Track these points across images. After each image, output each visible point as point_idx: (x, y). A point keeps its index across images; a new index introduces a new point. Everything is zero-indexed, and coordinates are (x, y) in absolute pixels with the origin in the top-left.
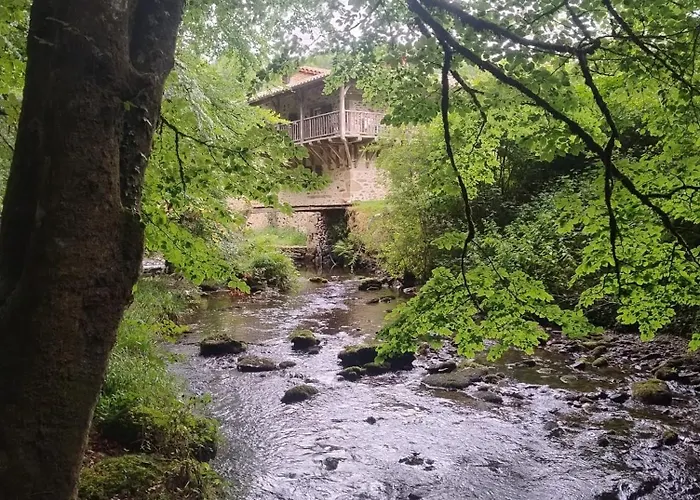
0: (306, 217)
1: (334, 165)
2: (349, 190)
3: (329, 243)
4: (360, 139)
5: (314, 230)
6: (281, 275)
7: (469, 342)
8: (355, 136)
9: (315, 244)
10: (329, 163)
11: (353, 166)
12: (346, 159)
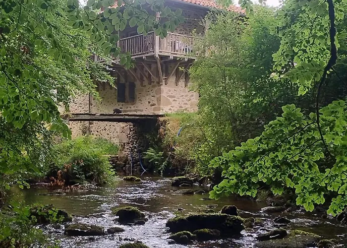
0: (118, 129)
1: (146, 82)
2: (159, 104)
3: (140, 152)
4: (171, 57)
5: (126, 140)
6: (98, 170)
7: (310, 193)
8: (166, 54)
9: (126, 153)
10: (142, 80)
11: (164, 83)
12: (158, 76)
